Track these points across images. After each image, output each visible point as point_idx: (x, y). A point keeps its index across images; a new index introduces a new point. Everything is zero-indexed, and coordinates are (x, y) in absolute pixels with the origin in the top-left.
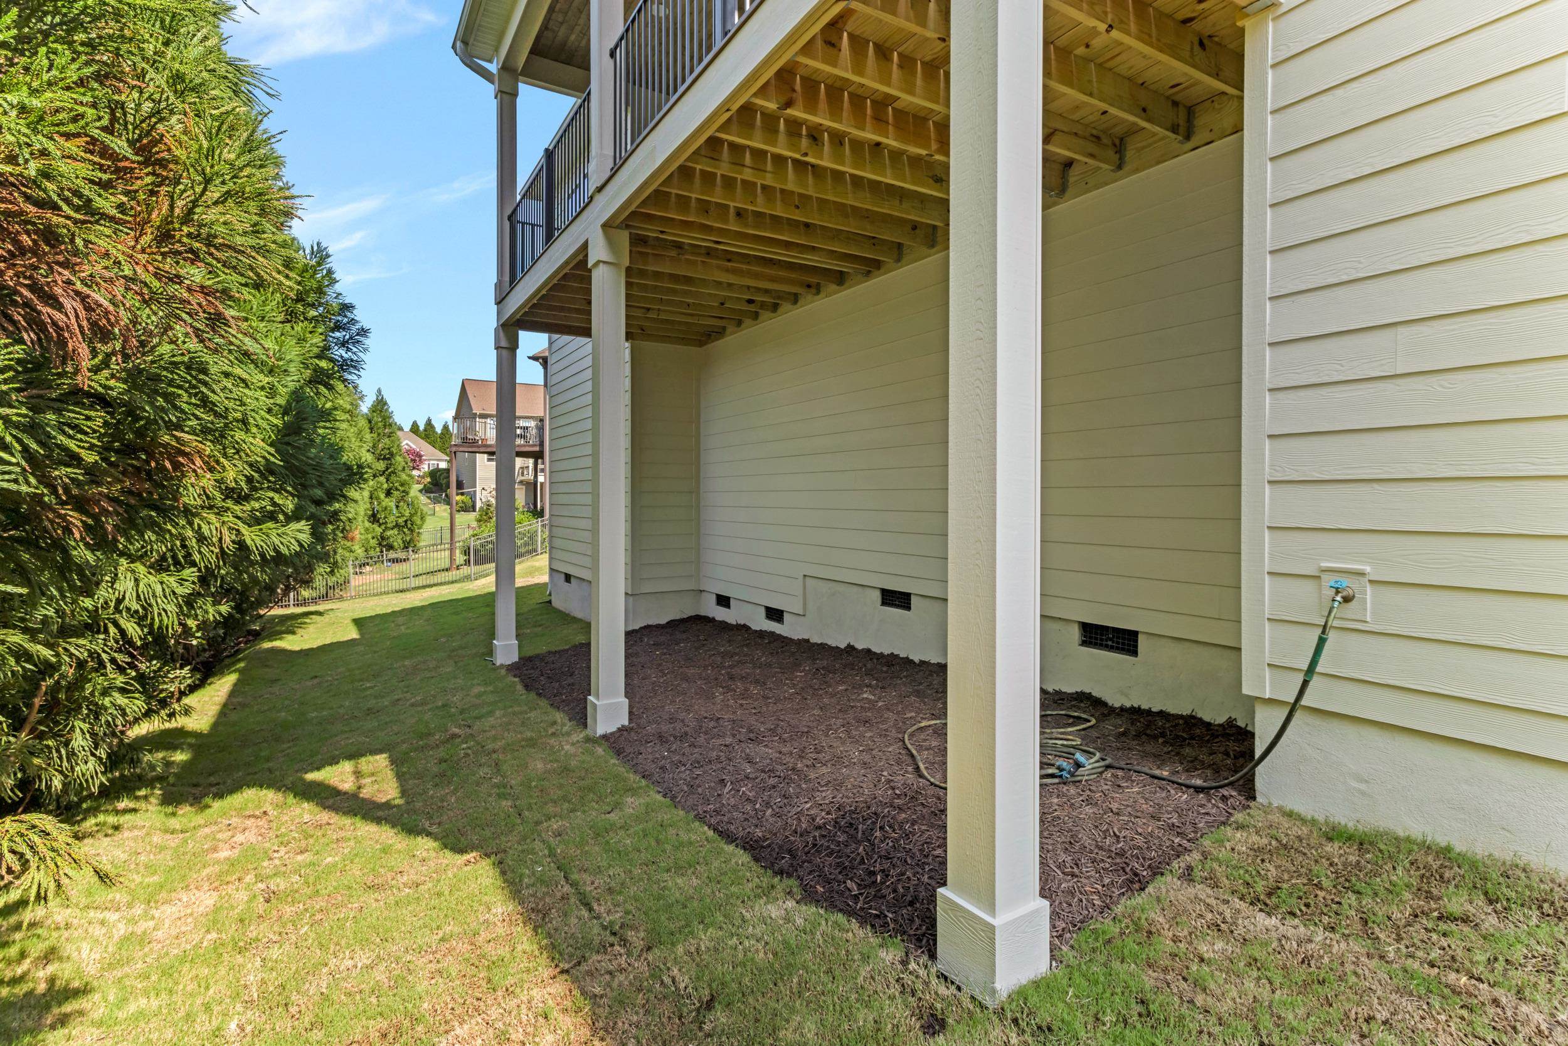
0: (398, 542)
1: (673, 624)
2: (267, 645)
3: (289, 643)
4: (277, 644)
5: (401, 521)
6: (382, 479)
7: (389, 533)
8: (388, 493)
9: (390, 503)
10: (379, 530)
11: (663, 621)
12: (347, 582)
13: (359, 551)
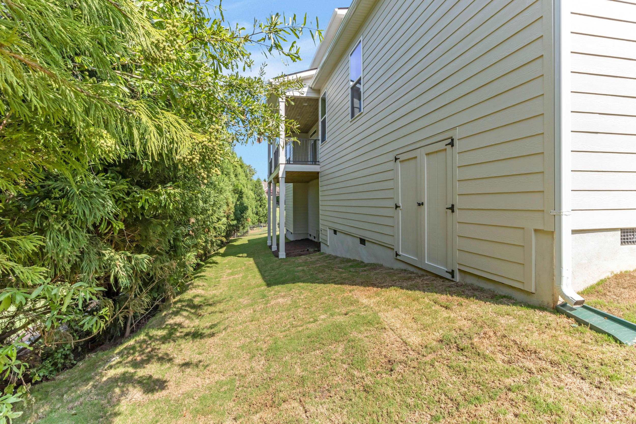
0: (263, 221)
1: (302, 240)
2: (231, 244)
3: (235, 243)
4: (233, 243)
5: (264, 214)
6: (259, 202)
7: (261, 218)
8: (261, 206)
9: (261, 209)
10: (258, 217)
11: (300, 239)
12: (247, 232)
13: (250, 224)
